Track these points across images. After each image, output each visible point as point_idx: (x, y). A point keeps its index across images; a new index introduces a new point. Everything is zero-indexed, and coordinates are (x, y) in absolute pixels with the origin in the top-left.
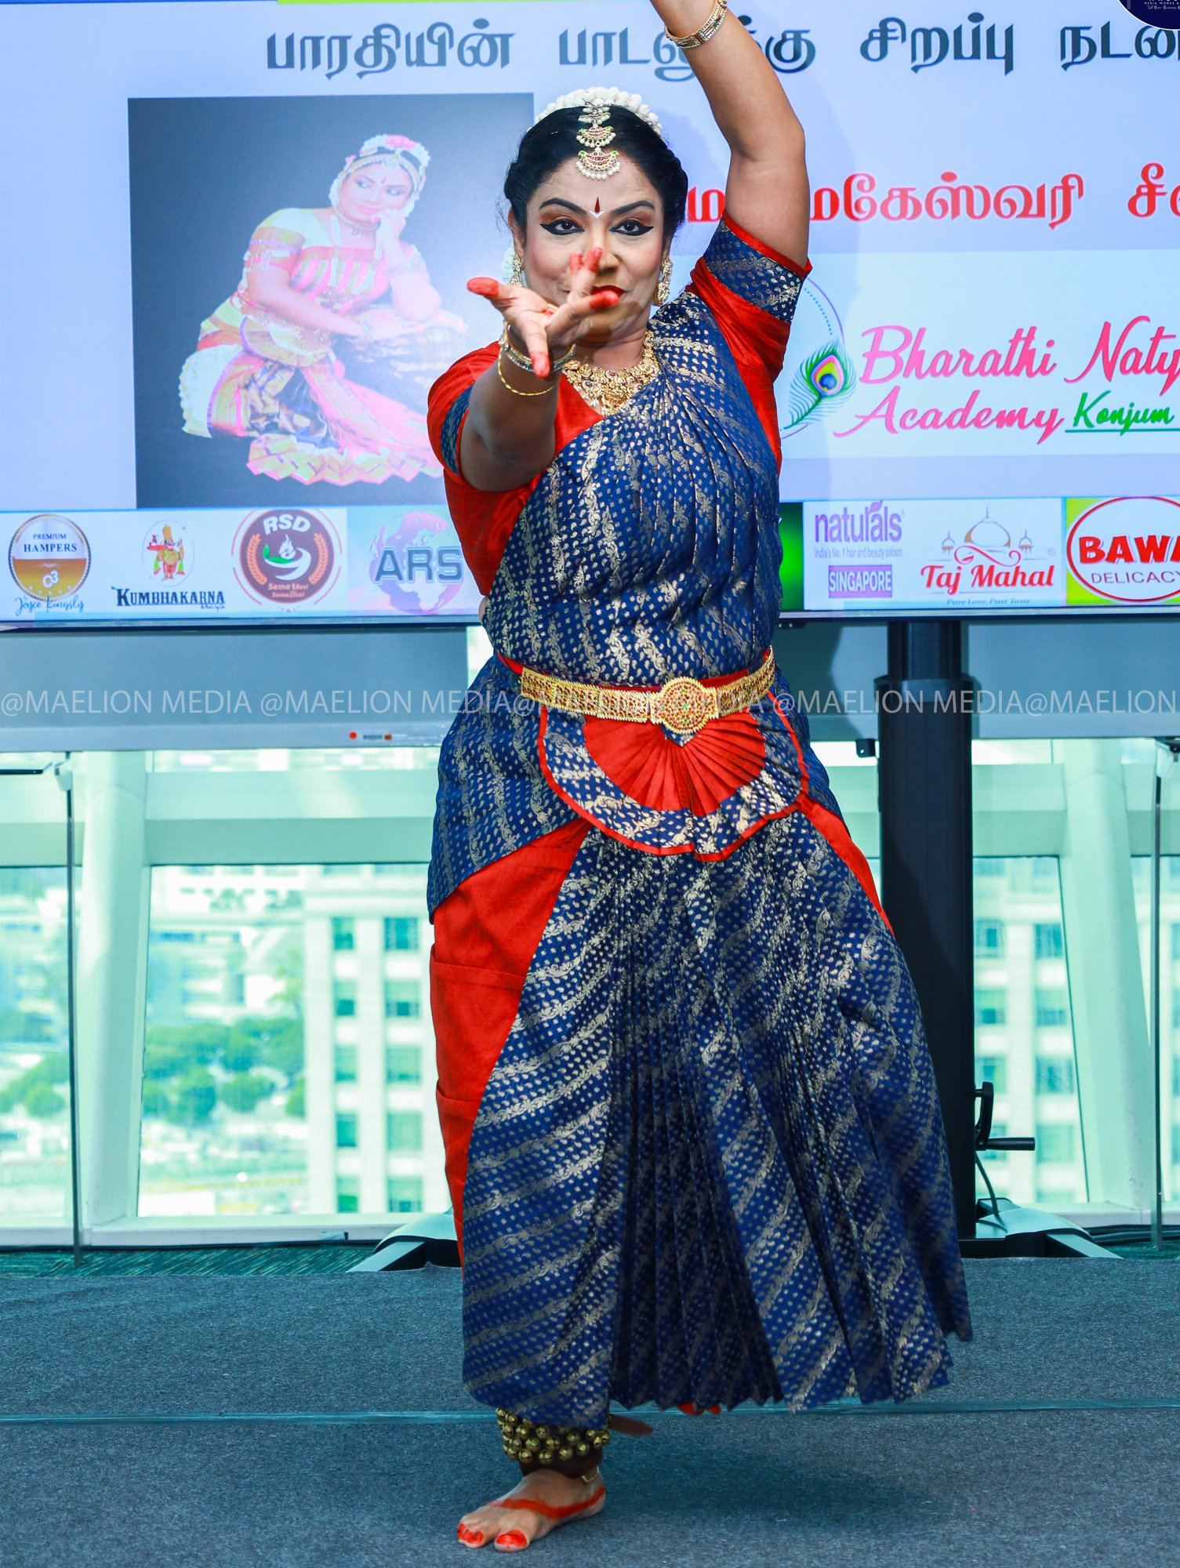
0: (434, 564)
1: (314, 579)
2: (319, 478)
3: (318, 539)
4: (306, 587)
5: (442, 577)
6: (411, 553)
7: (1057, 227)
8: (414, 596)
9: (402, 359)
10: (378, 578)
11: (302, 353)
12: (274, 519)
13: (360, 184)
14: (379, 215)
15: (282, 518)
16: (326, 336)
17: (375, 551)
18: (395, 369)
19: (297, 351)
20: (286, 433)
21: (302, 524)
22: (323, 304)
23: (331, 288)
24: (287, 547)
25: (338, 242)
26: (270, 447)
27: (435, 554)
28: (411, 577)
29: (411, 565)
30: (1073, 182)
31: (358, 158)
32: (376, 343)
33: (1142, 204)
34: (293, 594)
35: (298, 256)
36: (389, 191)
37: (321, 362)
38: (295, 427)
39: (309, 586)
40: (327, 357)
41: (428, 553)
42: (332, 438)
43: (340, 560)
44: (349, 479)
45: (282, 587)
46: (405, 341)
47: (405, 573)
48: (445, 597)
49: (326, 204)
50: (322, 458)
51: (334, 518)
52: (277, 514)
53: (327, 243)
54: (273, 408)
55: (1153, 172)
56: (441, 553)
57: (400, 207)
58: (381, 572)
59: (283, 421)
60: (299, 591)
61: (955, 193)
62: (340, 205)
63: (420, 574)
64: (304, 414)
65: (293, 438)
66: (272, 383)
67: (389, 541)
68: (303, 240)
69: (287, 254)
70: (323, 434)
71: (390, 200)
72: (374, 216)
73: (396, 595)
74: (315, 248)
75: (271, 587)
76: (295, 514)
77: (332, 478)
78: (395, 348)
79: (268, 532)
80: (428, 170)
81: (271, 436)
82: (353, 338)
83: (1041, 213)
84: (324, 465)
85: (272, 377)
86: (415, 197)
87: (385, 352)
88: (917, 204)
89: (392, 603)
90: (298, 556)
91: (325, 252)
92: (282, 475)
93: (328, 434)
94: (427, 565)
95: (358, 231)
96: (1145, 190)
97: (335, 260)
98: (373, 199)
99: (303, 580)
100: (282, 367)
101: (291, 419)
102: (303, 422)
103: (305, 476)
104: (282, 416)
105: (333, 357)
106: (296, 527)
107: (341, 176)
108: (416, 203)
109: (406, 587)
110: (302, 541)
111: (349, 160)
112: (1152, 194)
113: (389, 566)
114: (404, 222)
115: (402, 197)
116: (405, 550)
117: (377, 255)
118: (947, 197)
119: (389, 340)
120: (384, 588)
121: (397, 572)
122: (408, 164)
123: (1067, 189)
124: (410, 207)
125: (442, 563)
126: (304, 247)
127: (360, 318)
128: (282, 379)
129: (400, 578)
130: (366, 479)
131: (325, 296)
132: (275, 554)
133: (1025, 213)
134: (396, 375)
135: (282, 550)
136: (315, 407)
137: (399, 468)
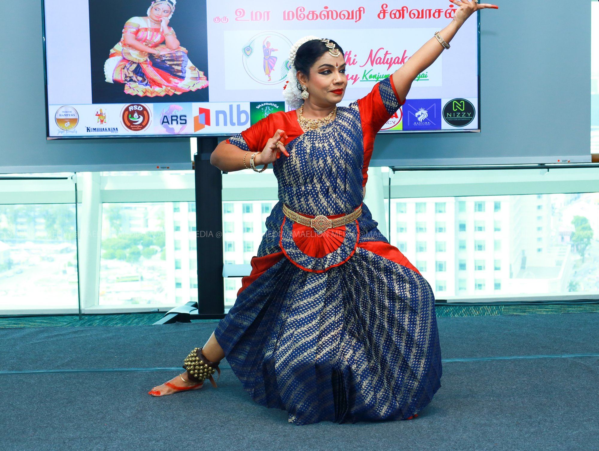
0: (179, 119)
1: (144, 124)
2: (145, 95)
3: (145, 112)
4: (141, 126)
5: (181, 123)
6: (172, 116)
7: (357, 22)
8: (173, 129)
9: (168, 60)
10: (162, 124)
11: (140, 59)
12: (132, 107)
13: (156, 10)
14: (161, 19)
15: (135, 106)
16: (146, 54)
17: (161, 116)
18: (166, 63)
19: (138, 58)
20: (135, 82)
21: (140, 108)
22: (146, 45)
23: (148, 40)
24: (136, 115)
25: (150, 26)
26: (131, 86)
27: (179, 117)
28: (172, 123)
29: (172, 120)
30: (362, 9)
31: (155, 2)
32: (161, 56)
33: (382, 16)
34: (138, 129)
35: (138, 31)
36: (164, 12)
37: (145, 61)
38: (138, 80)
39: (142, 126)
40: (147, 60)
41: (177, 116)
42: (149, 83)
43: (151, 118)
44: (154, 95)
45: (135, 126)
46: (169, 55)
47: (170, 122)
48: (182, 129)
49: (146, 15)
50: (146, 89)
51: (150, 106)
52: (133, 105)
53: (147, 27)
54: (131, 74)
55: (385, 6)
56: (181, 116)
57: (167, 16)
58: (163, 122)
59: (134, 79)
60: (139, 128)
61: (328, 12)
62: (150, 16)
63: (174, 122)
64: (140, 76)
65: (137, 83)
66: (131, 67)
67: (165, 113)
68: (139, 26)
69: (135, 30)
70: (146, 82)
71: (165, 14)
72: (160, 19)
73: (168, 129)
74: (143, 28)
75: (131, 126)
76: (138, 105)
77: (149, 95)
78: (167, 57)
79: (130, 110)
80: (175, 6)
81: (131, 83)
82: (154, 54)
83: (353, 18)
84: (146, 91)
85: (131, 65)
86: (172, 14)
87: (164, 58)
88: (317, 15)
89: (167, 131)
90: (139, 117)
91: (146, 29)
92: (134, 94)
93: (147, 82)
94: (176, 120)
95: (156, 23)
96: (382, 11)
97: (149, 32)
98: (160, 14)
99: (140, 124)
100: (134, 63)
101: (137, 78)
102: (140, 79)
103: (141, 94)
104: (134, 77)
105: (149, 60)
106: (138, 109)
107: (150, 7)
108: (172, 15)
109: (170, 126)
110: (140, 113)
111: (153, 3)
112: (385, 12)
113: (165, 120)
114: (169, 21)
115: (168, 13)
116: (170, 116)
117: (161, 30)
118: (326, 13)
119: (165, 55)
120: (164, 127)
121: (168, 122)
122: (170, 4)
123: (360, 11)
124: (170, 17)
125: (181, 119)
126: (140, 28)
127: (156, 48)
128: (134, 66)
129: (169, 124)
130: (159, 95)
131: (146, 42)
132: (132, 117)
133: (348, 18)
134: (167, 65)
135: (134, 116)
136: (143, 74)
137: (168, 92)
